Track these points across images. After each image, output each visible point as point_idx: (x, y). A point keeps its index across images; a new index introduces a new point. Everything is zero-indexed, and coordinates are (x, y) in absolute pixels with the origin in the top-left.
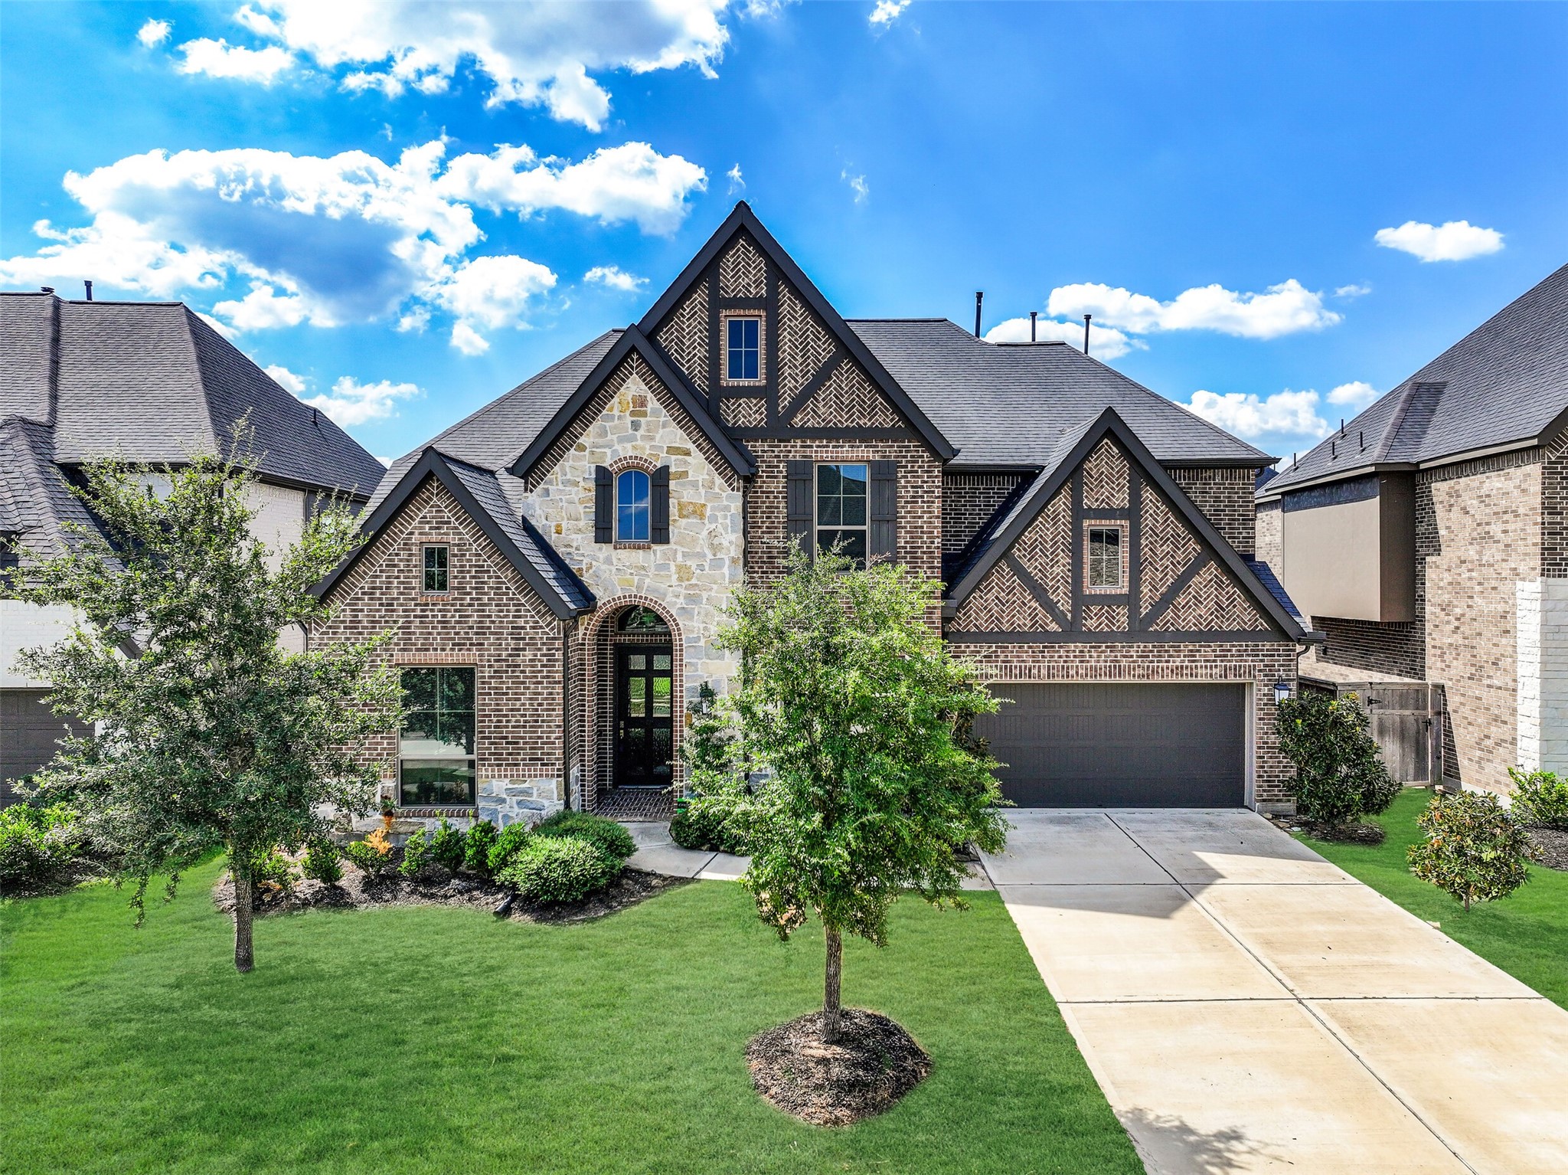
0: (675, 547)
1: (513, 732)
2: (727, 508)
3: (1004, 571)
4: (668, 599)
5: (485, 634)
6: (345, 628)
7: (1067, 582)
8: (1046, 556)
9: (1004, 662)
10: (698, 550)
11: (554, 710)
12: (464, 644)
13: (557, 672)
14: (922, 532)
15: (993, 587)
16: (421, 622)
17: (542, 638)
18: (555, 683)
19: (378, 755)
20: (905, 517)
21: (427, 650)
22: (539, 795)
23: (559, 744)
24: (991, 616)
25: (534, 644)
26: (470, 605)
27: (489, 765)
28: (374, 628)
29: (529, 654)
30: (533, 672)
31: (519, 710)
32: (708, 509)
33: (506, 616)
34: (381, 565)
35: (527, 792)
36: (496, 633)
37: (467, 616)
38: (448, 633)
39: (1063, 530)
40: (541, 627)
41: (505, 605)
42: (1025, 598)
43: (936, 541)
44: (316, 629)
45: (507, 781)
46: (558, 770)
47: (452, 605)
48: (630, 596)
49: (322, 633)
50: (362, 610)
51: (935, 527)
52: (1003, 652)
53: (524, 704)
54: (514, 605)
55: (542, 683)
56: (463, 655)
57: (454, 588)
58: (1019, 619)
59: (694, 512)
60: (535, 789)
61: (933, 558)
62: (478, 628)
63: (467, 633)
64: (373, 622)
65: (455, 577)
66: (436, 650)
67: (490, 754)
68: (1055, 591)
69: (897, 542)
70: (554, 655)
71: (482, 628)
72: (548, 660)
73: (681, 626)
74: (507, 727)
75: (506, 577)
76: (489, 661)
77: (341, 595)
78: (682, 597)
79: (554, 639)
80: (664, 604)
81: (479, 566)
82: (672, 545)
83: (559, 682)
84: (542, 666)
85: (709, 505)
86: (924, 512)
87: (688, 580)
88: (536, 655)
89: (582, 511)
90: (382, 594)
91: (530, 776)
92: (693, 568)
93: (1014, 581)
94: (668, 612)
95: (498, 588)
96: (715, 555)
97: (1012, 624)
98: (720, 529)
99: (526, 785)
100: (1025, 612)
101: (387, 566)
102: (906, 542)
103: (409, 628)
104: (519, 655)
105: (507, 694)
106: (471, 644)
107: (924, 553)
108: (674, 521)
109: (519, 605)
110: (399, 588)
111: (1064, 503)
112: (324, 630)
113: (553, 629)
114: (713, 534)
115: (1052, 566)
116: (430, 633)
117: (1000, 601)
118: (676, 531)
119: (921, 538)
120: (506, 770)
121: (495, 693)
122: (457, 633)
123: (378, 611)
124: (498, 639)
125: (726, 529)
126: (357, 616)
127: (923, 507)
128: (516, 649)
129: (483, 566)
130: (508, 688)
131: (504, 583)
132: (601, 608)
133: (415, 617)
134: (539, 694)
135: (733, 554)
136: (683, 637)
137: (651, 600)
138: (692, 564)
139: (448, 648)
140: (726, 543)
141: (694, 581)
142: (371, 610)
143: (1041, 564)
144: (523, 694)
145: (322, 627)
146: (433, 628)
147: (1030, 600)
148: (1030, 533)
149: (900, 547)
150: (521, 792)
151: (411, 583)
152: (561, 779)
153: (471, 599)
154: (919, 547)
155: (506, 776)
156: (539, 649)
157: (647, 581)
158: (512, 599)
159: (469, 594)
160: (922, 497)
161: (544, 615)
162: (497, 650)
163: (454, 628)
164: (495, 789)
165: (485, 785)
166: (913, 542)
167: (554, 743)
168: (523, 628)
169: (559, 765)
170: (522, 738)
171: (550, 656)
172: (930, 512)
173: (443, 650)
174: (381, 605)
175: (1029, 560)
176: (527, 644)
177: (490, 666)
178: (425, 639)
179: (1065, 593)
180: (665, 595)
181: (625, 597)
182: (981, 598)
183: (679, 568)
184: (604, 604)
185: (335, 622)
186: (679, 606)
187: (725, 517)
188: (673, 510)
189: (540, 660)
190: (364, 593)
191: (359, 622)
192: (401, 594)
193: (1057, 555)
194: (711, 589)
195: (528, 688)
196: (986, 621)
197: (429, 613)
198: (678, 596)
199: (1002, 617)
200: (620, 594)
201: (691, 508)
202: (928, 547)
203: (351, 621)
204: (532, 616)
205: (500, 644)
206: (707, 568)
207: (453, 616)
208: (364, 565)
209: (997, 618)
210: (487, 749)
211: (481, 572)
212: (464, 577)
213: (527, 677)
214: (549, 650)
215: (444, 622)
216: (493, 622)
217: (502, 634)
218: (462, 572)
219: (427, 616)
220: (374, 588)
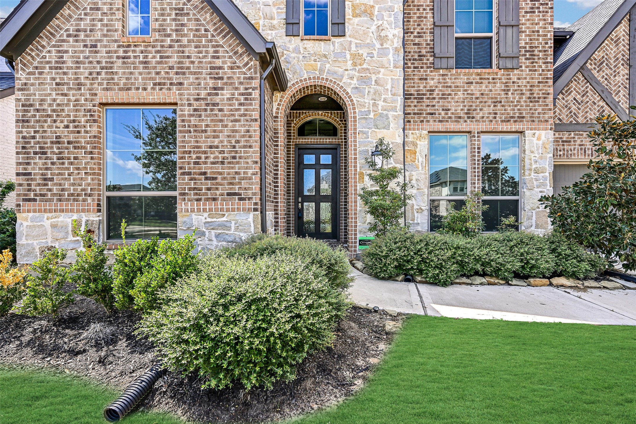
0: (349, 39)
1: (211, 168)
2: (391, 9)
3: (579, 79)
4: (344, 80)
5: (184, 73)
6: (51, 68)
7: (626, 87)
8: (610, 68)
9: (580, 145)
10: (368, 41)
11: (250, 147)
12: (164, 84)
13: (253, 110)
14: (538, 36)
15: (572, 92)
16: (124, 63)
17: (239, 78)
18: (252, 120)
19: (82, 190)
20: (525, 24)
21: (129, 89)
22: (237, 229)
23: (256, 179)
24: (571, 112)
25: (231, 84)
26: (170, 46)
27: (189, 200)
28: (78, 68)
29: (226, 93)
30: (231, 110)
31: (217, 147)
32: (376, 10)
33: (204, 57)
34: (85, 9)
35: (225, 226)
36: (195, 73)
37: (168, 57)
38: (149, 73)
39: (623, 50)
40: (238, 67)
41: (204, 46)
42: (595, 99)
43: (549, 42)
44: (22, 69)
45: (206, 215)
46: (256, 204)
47: (153, 47)
48: (314, 78)
49: (29, 74)
50: (67, 52)
51: (549, 32)
52: (579, 138)
53: (222, 142)
54: (213, 46)
55: (239, 121)
56: (164, 94)
57: (154, 30)
58: (590, 114)
59: (365, 11)
60: (233, 222)
61: (547, 55)
62: (179, 68)
63: (167, 73)
64: (77, 62)
65: (157, 20)
66: (138, 89)
67: (190, 189)
68: (617, 94)
69: (519, 44)
70: (250, 94)
71: (182, 68)
72: (246, 99)
73: (355, 102)
74: (206, 163)
75: (205, 20)
76: (188, 100)
77: (47, 37)
78: (355, 79)
79: (251, 78)
80: (341, 84)
81: (179, 9)
82: (347, 38)
83: (256, 120)
84: (240, 104)
85: (377, 7)
86: (540, 20)
87: (360, 65)
88: (233, 94)
89: (275, 11)
90: (86, 36)
91: (228, 210)
92: (365, 55)
93: (587, 87)
94: (344, 90)
95: (197, 30)
96: (382, 45)
97: (586, 118)
98: (386, 25)
99: (224, 219)
100: (595, 109)
101: (91, 9)
102: (526, 43)
103: (111, 68)
104: (217, 94)
105: (206, 131)
106: (171, 84)
107: (540, 51)
108: (349, 19)
109: (217, 46)
110: (102, 30)
111: (624, 30)
112: (31, 70)
113: (250, 69)
114: (381, 28)
115: (615, 76)
116: (131, 73)
117: (577, 101)
118: (350, 27)
119: (538, 40)
120: (205, 205)
121: (195, 131)
122: (158, 73)
123: (82, 52)
124: (197, 79)
125: (390, 24)
126: (62, 57)
127: (539, 16)
128: (215, 89)
129: (183, 9)
130: (207, 126)
131: (203, 25)
132: (290, 87)
133: (118, 57)
134: (236, 131)
135: (396, 45)
136: (357, 111)
137: (331, 81)
138: (364, 52)
139: (149, 88)
140: (390, 36)
141: (365, 66)
142: (75, 52)
143: (607, 74)
144: (221, 131)
145: (28, 68)
146: (135, 68)
147: (599, 101)
148: (599, 52)
149: (521, 47)
150: (219, 225)
151: (114, 25)
152: (258, 213)
153: (172, 41)
154: (536, 47)
155: (205, 210)
156: (237, 89)
157: (328, 66)
158: (211, 41)
159: (169, 35)
160: (538, 8)
161: (241, 55)
162: (196, 89)
163: (155, 68)
164: (195, 223)
165: (185, 219)
166: (531, 43)
167: (250, 179)
168: (220, 68)
169: (256, 199)
170: (220, 173)
171: (247, 95)
172: (545, 20)
173: (145, 89)
174: (86, 46)
175: (598, 72)
176: (226, 84)
177: (190, 105)
178: (127, 79)
179: (624, 96)
180: (342, 76)
181: (310, 79)
182: (563, 99)
183: (354, 56)
184: (293, 84)
185: (41, 63)
186: (352, 86)
187: (390, 16)
188: (348, 11)
189: (237, 99)
190: (69, 36)
191: (63, 63)
192: (105, 36)
193: (618, 68)
194: (379, 72)
195: (226, 126)
196: (567, 116)
197: (130, 54)
198: (352, 78)
199: (579, 113)
200: (306, 76)
201: (363, 8)
202: (543, 47)
203: (57, 62)
204: (230, 57)
205: (199, 84)
206: (375, 55)
207: (154, 57)
208: (69, 8)
209: (574, 114)
210: (187, 184)
211: (181, 15)
212: (164, 20)
213: (225, 115)
214: (246, 89)
215: (145, 63)
216: (193, 62)
217: (201, 73)
218: (163, 15)
219: (129, 57)
220: (78, 30)
